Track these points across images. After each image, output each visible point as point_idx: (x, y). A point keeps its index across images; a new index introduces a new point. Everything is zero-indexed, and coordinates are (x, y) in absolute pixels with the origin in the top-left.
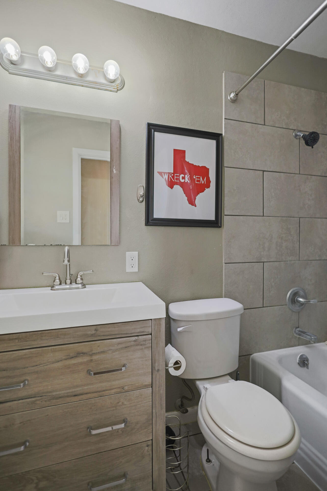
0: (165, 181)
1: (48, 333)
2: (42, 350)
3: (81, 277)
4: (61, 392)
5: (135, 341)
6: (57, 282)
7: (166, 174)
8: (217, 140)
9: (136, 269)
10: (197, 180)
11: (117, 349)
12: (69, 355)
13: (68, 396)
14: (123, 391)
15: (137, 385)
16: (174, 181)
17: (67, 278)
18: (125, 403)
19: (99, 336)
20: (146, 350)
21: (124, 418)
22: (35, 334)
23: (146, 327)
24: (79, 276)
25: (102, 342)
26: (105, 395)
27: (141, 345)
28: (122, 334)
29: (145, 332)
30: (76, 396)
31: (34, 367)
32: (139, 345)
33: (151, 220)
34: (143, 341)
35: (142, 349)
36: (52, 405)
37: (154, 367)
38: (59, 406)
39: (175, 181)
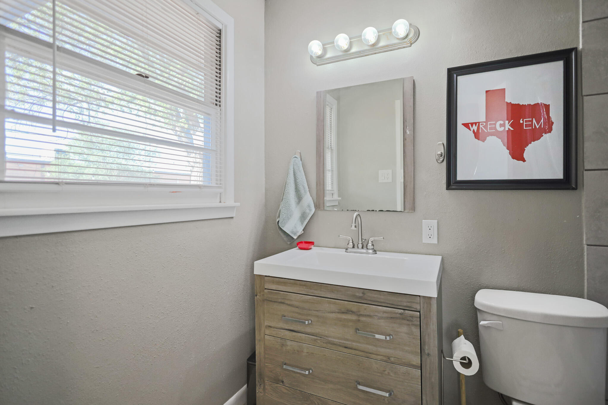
0: (474, 133)
1: (326, 286)
2: (321, 299)
3: (372, 243)
4: (334, 340)
5: (401, 314)
6: (350, 245)
7: (474, 124)
8: (565, 59)
9: (435, 241)
10: (525, 124)
11: (383, 317)
12: (341, 310)
13: (340, 346)
14: (389, 361)
15: (404, 361)
16: (486, 131)
17: (359, 243)
18: (392, 374)
19: (366, 300)
20: (413, 327)
21: (390, 389)
22: (317, 285)
23: (414, 302)
24: (370, 242)
25: (368, 306)
26: (371, 358)
27: (408, 320)
28: (387, 303)
29: (413, 308)
30: (346, 349)
31: (316, 312)
32: (405, 319)
33: (453, 184)
34: (410, 317)
35: (409, 325)
36: (328, 348)
37: (424, 350)
38: (333, 352)
39: (489, 131)
